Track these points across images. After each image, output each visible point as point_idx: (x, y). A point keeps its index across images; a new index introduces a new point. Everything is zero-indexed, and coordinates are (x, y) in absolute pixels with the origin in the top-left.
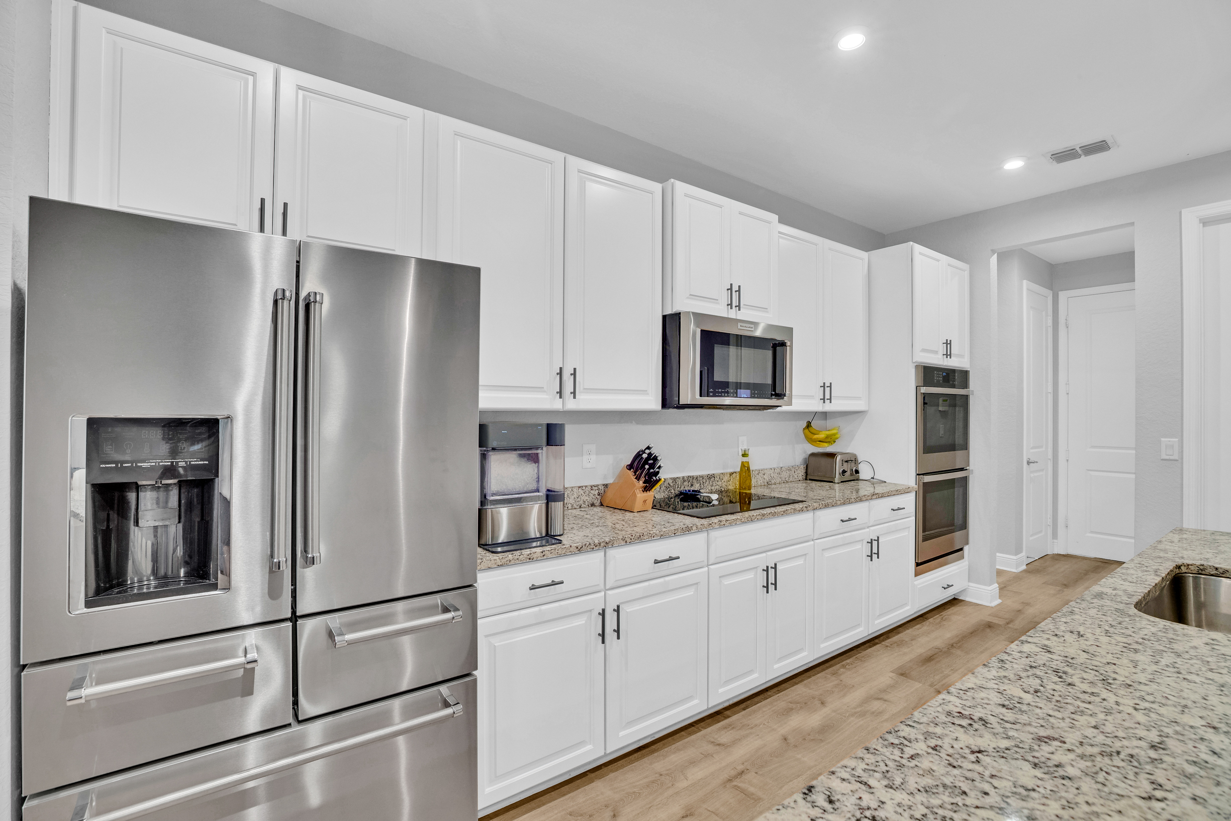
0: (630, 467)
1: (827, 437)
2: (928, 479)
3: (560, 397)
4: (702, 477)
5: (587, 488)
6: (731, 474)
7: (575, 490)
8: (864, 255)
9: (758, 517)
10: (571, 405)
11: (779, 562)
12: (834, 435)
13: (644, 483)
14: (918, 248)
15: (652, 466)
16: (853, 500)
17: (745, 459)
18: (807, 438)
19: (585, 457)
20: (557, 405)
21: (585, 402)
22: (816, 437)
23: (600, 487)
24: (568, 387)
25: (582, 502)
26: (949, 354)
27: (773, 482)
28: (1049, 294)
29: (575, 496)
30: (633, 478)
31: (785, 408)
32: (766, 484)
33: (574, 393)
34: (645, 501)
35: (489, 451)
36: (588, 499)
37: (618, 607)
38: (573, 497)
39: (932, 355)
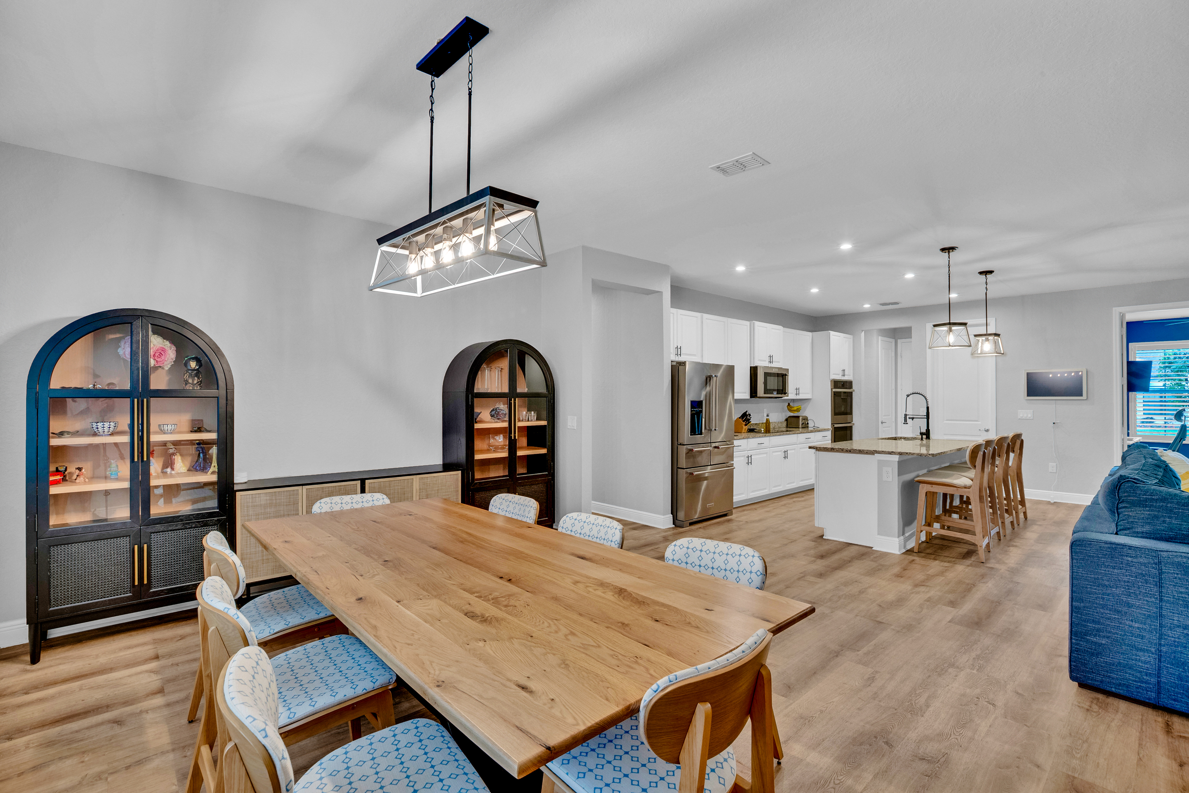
0: (740, 418)
1: (797, 409)
2: (836, 426)
6: (765, 422)
8: (810, 334)
11: (787, 450)
12: (800, 408)
13: (745, 423)
14: (832, 333)
17: (767, 418)
18: (788, 409)
22: (792, 409)
26: (844, 374)
27: (776, 427)
28: (893, 342)
31: (786, 398)
34: (745, 429)
37: (751, 456)
39: (837, 376)
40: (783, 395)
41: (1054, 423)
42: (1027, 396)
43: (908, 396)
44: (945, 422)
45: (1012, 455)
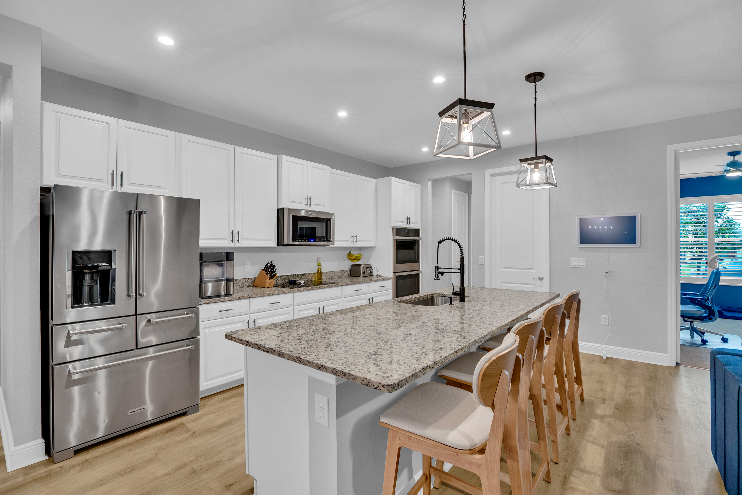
0: (264, 270)
1: (357, 258)
2: (398, 274)
3: (233, 242)
4: (300, 275)
5: (247, 279)
6: (314, 274)
7: (241, 280)
8: (374, 180)
9: (315, 288)
10: (237, 245)
11: (325, 306)
12: (359, 256)
13: (270, 276)
14: (394, 179)
15: (273, 269)
16: (360, 282)
17: (319, 267)
18: (348, 257)
19: (246, 267)
20: (232, 245)
21: (243, 244)
22: (351, 257)
23: (252, 279)
24: (236, 238)
25: (244, 285)
26: (408, 222)
27: (334, 277)
28: (467, 195)
29: (241, 282)
30: (265, 274)
32: (330, 278)
33: (238, 240)
34: (270, 283)
35: (203, 262)
36: (247, 284)
37: (255, 320)
38: (240, 283)
39: (401, 223)
40: (326, 243)
41: (606, 272)
42: (580, 243)
43: (440, 243)
44: (503, 270)
45: (568, 321)
